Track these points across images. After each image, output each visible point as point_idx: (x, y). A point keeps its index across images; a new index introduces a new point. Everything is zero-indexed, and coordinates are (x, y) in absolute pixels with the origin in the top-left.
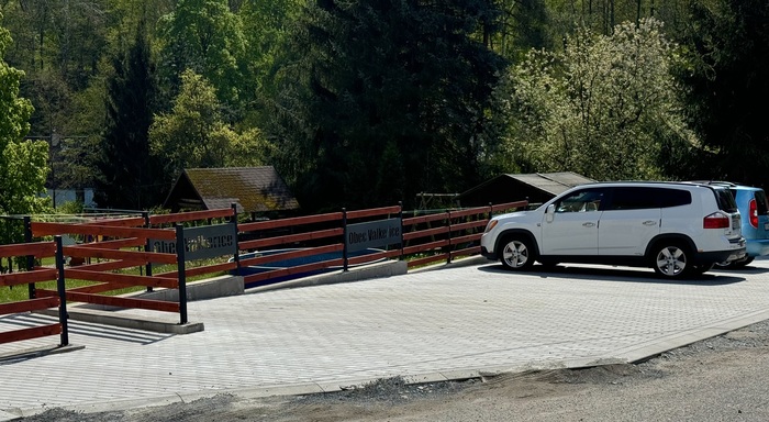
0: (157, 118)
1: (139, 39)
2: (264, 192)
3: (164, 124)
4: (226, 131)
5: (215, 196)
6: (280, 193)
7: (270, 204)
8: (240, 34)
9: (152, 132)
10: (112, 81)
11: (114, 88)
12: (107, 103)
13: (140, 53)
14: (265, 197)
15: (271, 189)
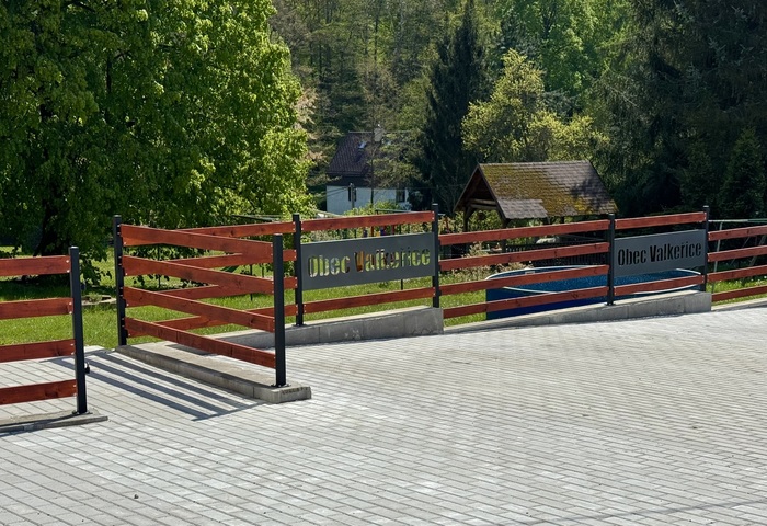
0: (473, 107)
1: (467, 20)
2: (575, 192)
3: (481, 113)
4: (551, 121)
5: (514, 196)
6: (594, 194)
7: (580, 207)
8: (589, 11)
9: (466, 123)
10: (436, 69)
11: (437, 76)
12: (429, 94)
13: (467, 36)
14: (576, 198)
15: (584, 188)
